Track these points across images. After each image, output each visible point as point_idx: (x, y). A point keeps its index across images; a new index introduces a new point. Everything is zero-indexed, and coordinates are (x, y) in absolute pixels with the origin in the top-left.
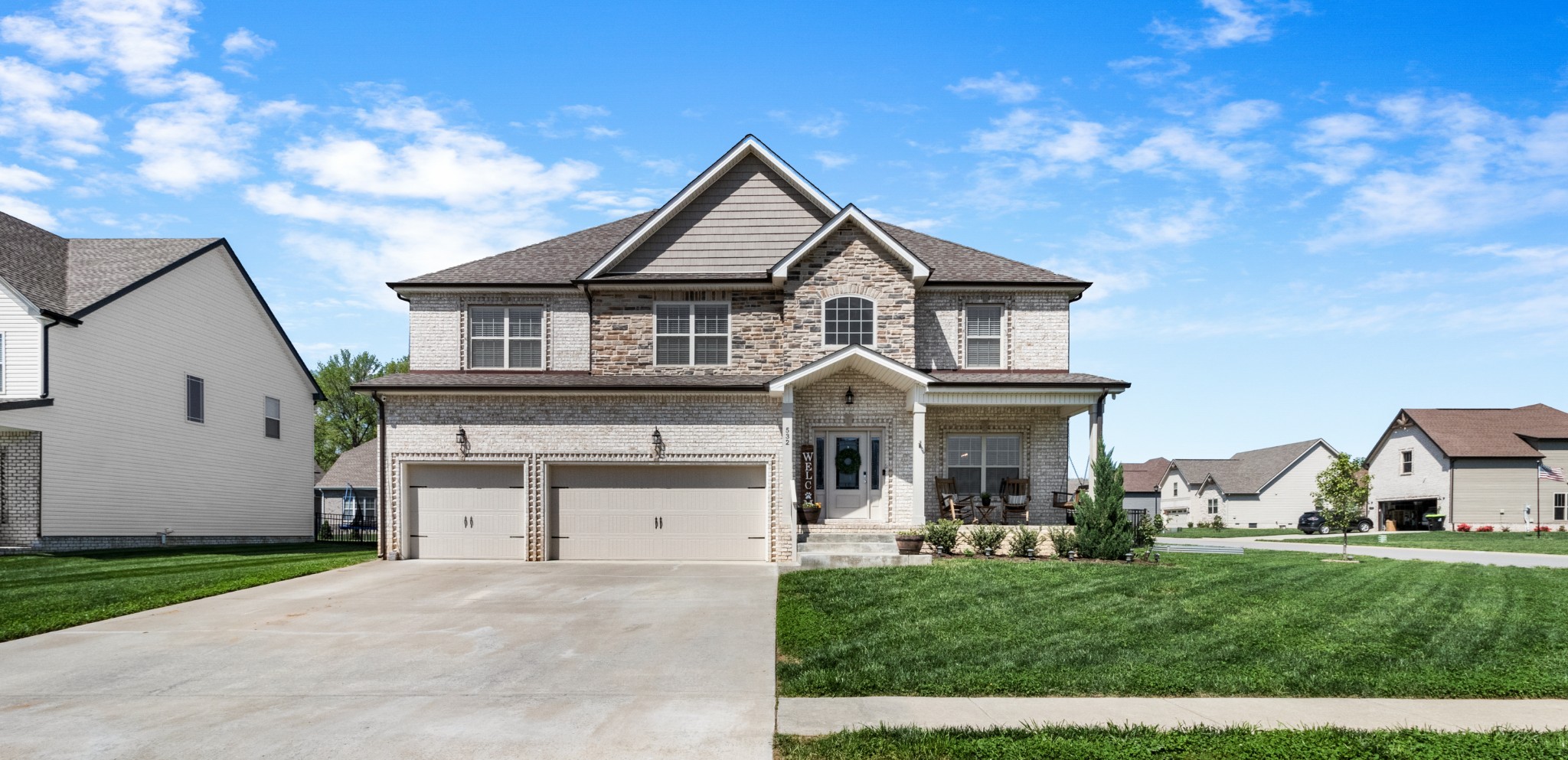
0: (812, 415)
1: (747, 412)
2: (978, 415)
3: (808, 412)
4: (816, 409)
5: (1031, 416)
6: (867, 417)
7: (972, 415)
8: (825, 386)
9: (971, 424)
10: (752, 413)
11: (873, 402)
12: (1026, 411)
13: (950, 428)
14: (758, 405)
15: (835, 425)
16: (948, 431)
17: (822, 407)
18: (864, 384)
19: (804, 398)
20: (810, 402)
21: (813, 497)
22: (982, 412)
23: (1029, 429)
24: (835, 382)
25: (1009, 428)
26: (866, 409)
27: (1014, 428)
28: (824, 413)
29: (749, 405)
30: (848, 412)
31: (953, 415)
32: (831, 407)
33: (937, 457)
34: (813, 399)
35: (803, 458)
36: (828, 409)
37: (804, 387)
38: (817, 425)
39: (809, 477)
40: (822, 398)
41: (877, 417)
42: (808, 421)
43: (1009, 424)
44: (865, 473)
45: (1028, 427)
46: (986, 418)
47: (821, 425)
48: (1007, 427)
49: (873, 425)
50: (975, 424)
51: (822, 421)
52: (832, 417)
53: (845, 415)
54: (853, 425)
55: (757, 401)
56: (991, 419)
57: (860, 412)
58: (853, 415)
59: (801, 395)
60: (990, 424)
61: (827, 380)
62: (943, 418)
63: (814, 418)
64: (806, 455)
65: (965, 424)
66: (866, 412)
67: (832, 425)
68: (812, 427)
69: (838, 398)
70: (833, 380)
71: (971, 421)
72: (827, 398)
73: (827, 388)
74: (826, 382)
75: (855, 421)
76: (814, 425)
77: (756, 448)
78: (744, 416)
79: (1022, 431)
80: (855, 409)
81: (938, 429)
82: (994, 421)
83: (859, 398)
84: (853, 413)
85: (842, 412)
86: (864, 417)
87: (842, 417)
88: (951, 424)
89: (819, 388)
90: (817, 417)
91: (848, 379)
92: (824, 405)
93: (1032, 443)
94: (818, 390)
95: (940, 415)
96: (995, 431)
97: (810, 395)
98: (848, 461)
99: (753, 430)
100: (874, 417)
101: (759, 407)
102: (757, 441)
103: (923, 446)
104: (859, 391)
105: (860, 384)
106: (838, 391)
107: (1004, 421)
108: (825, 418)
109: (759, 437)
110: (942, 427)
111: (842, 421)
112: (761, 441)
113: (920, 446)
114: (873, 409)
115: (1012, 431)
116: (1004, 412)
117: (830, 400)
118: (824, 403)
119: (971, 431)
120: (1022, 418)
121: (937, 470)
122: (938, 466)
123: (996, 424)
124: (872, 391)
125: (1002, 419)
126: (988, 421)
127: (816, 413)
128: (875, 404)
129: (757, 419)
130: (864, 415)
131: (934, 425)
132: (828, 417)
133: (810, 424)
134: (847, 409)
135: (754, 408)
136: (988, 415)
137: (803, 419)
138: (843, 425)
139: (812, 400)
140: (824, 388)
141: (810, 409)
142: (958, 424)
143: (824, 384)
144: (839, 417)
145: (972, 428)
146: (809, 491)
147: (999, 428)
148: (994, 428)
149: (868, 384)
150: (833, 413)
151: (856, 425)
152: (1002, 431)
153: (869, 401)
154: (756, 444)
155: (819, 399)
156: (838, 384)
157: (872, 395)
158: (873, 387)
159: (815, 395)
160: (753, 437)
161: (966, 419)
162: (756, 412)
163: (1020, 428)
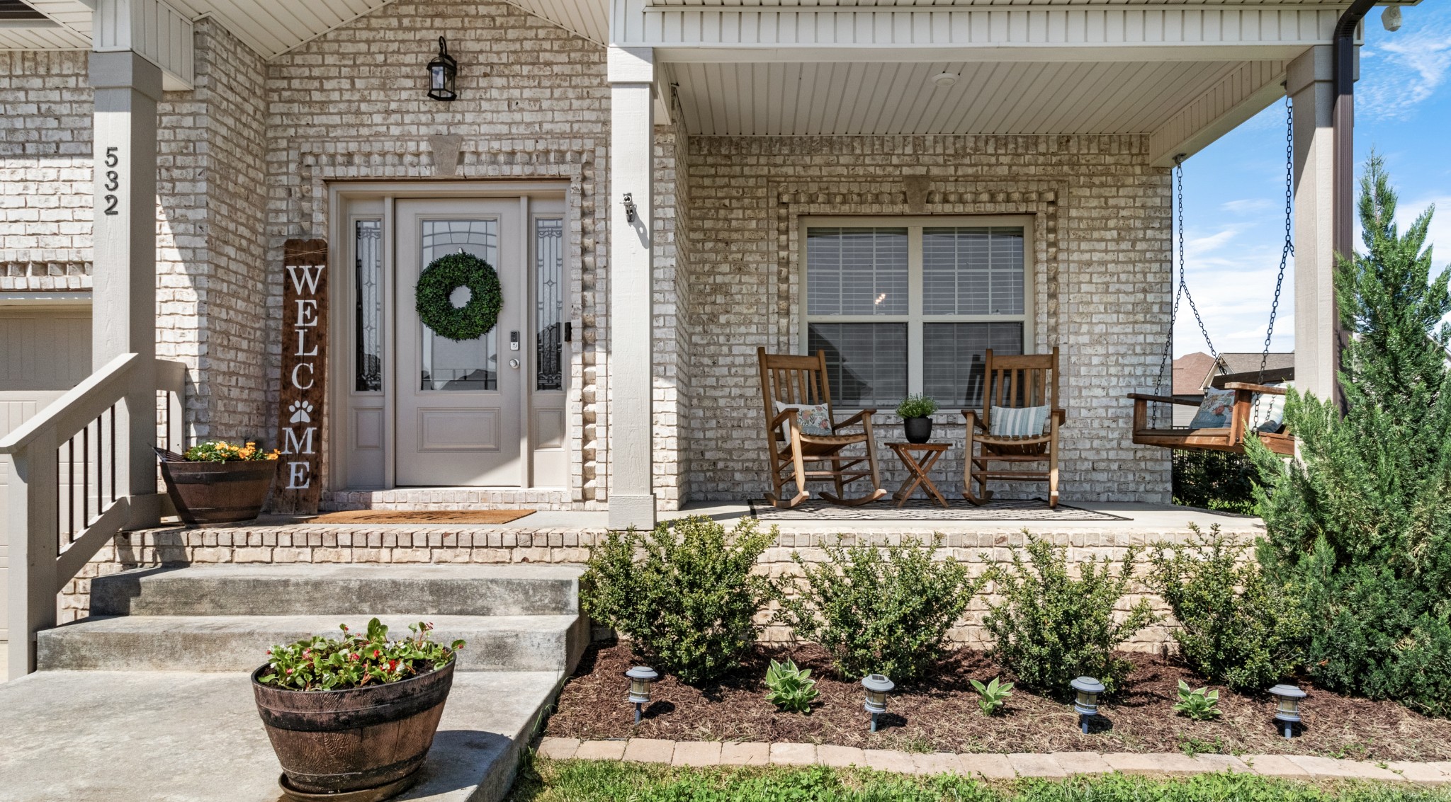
0: (323, 139)
1: (33, 109)
2: (895, 160)
3: (311, 131)
4: (336, 120)
5: (1060, 163)
6: (506, 146)
7: (879, 159)
8: (368, 42)
9: (875, 188)
10: (49, 114)
11: (527, 93)
12: (1042, 148)
13: (812, 200)
14: (72, 82)
15: (400, 172)
16: (804, 208)
17: (358, 112)
18: (496, 34)
19: (296, 84)
20: (317, 96)
21: (316, 416)
22: (909, 150)
23: (1053, 203)
24: (401, 27)
25: (993, 199)
26: (505, 117)
27: (1008, 200)
28: (364, 131)
29: (37, 83)
30: (444, 130)
31: (818, 160)
32: (388, 112)
33: (773, 290)
34: (328, 85)
35: (288, 286)
36: (378, 119)
37: (295, 45)
38: (340, 172)
39: (308, 348)
40: (359, 84)
41: (541, 146)
42: (310, 160)
43: (992, 185)
44: (515, 336)
45: (1051, 197)
46: (921, 171)
47: (352, 172)
48: (985, 197)
49: (528, 170)
50: (886, 187)
51: (357, 159)
52: (389, 146)
53: (435, 139)
54: (460, 171)
55: (68, 68)
56: (935, 171)
57: (485, 128)
58: (461, 139)
59: (285, 73)
60: (932, 186)
61: (374, 23)
62: (790, 171)
63: (330, 148)
64: (300, 274)
65: (855, 188)
66: (505, 129)
67: (389, 172)
68: (328, 182)
69: (410, 83)
70: (394, 22)
71: (874, 179)
72: (376, 82)
73: (374, 48)
74: (368, 28)
75: (468, 158)
76: (329, 172)
77: (65, 242)
78: (19, 124)
79: (1032, 208)
80: (469, 117)
81: (773, 202)
82: (945, 179)
83: (483, 83)
84: (463, 130)
85: (423, 130)
86: (496, 145)
87: (424, 146)
88: (814, 188)
89: (349, 48)
90: (341, 147)
91: (442, 15)
92: (364, 107)
93: (1063, 245)
94: (343, 56)
95: (779, 160)
96: (948, 208)
97: (316, 72)
98: (461, 297)
99: (52, 174)
100: (530, 145)
101: (77, 89)
102: (66, 214)
103: (643, 214)
104: (482, 58)
105: (486, 34)
106: (410, 59)
107: (976, 178)
108: (366, 148)
109: (76, 201)
110: (785, 199)
111: (424, 159)
112: (79, 214)
113: (632, 216)
114: (528, 117)
115: (1002, 208)
116: (976, 149)
117: (383, 87)
118: (363, 100)
119: (875, 208)
120: (1032, 170)
121: (773, 329)
122: (774, 318)
123: (951, 187)
124: (523, 58)
125: (970, 171)
126: (927, 177)
127: (339, 132)
128: (537, 100)
129: (67, 136)
130: (498, 137)
131: (761, 192)
132: (377, 147)
133: (315, 171)
134: (440, 117)
135: (55, 96)
136: (926, 159)
137: (294, 155)
138: (426, 172)
139: (322, 90)
140: (363, 47)
141: (317, 120)
142: (834, 189)
143: (364, 35)
144: (412, 146)
145: (877, 199)
146: (304, 395)
147: (961, 200)
148: (945, 200)
149: (512, 34)
150: (395, 131)
151: (470, 171)
152: (970, 209)
153: (516, 93)
154: (65, 228)
155: (346, 84)
156: (410, 36)
157: (526, 70)
158: (528, 45)
159: (334, 72)
160: (53, 201)
161: (860, 171)
162: (65, 109)
163: (1026, 201)
